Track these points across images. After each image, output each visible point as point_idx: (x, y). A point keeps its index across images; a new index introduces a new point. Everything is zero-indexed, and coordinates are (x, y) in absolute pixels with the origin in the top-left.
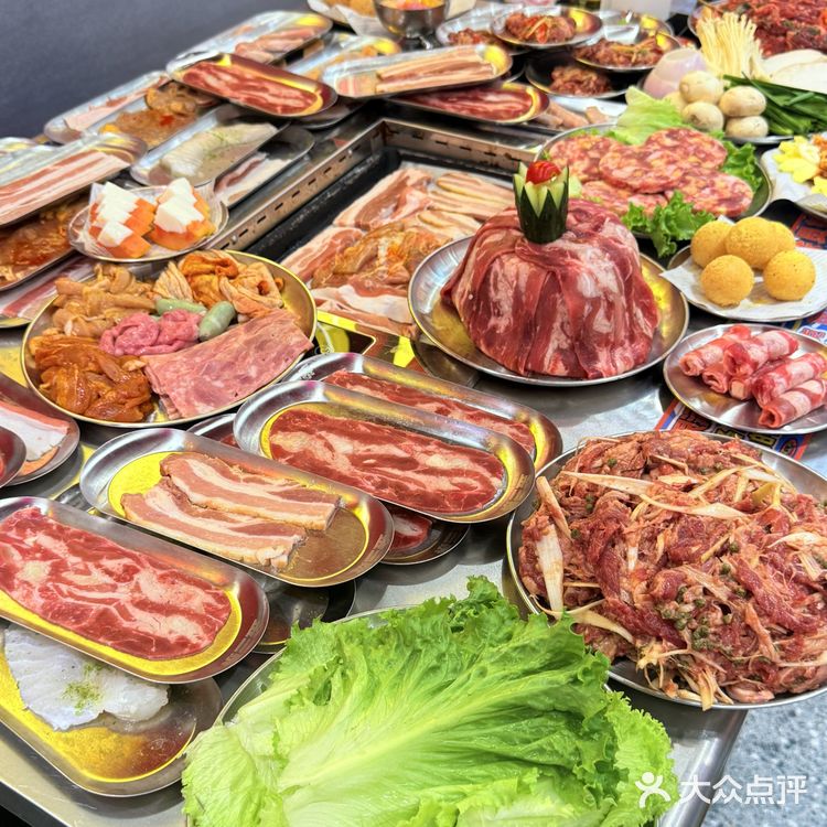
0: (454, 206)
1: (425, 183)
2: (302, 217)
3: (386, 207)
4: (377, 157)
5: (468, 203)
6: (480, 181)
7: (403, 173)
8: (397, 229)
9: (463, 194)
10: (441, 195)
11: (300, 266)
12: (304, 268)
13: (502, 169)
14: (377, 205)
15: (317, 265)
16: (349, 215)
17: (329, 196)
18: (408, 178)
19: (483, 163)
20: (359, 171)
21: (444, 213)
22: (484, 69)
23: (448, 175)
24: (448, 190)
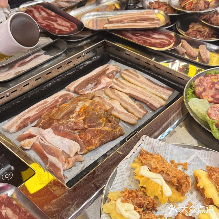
0: (122, 88)
1: (115, 73)
2: (50, 84)
3: (91, 84)
4: (99, 57)
5: (129, 87)
6: (140, 75)
7: (108, 66)
8: (89, 98)
9: (130, 82)
10: (119, 81)
11: (37, 111)
12: (37, 112)
13: (152, 71)
14: (88, 82)
15: (45, 111)
16: (73, 85)
17: (68, 74)
18: (108, 69)
19: (144, 67)
20: (87, 63)
21: (116, 91)
22: (155, 22)
23: (127, 70)
24: (124, 79)
